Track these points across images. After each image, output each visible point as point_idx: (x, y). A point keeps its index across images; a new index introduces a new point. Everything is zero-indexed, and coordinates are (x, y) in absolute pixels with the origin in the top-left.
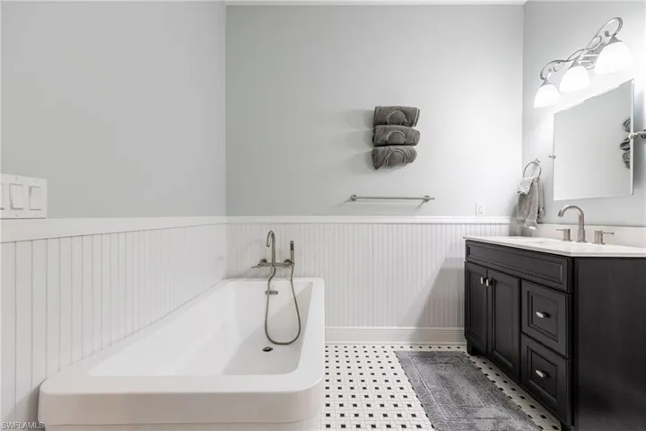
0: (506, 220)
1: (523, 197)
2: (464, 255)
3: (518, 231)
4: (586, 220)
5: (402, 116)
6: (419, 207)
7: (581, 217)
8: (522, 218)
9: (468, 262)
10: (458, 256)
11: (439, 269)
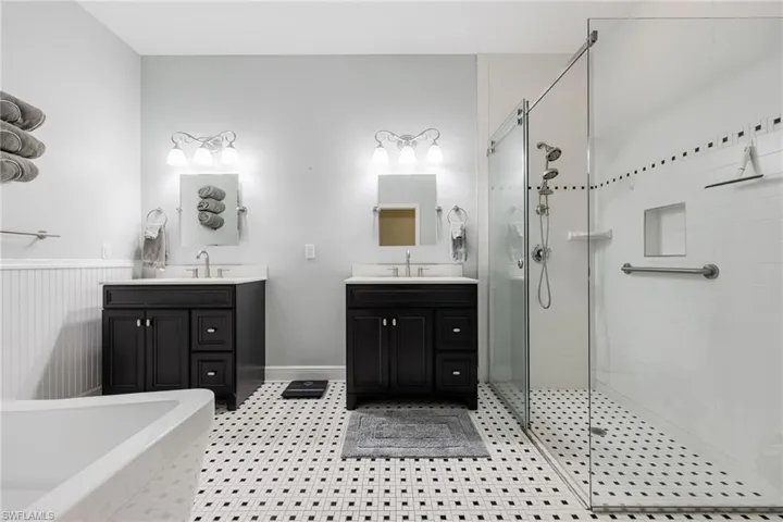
0: (129, 263)
1: (149, 241)
2: (100, 304)
3: (140, 274)
4: (210, 262)
5: (16, 112)
6: (32, 244)
7: (207, 260)
8: (149, 261)
9: (106, 309)
10: (94, 306)
11: (60, 326)
